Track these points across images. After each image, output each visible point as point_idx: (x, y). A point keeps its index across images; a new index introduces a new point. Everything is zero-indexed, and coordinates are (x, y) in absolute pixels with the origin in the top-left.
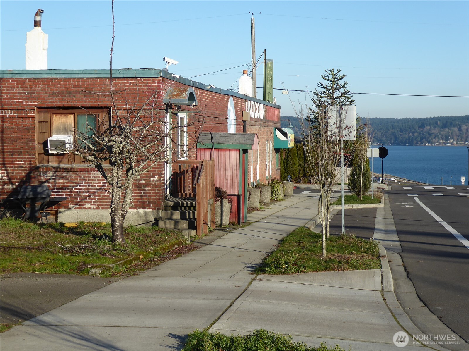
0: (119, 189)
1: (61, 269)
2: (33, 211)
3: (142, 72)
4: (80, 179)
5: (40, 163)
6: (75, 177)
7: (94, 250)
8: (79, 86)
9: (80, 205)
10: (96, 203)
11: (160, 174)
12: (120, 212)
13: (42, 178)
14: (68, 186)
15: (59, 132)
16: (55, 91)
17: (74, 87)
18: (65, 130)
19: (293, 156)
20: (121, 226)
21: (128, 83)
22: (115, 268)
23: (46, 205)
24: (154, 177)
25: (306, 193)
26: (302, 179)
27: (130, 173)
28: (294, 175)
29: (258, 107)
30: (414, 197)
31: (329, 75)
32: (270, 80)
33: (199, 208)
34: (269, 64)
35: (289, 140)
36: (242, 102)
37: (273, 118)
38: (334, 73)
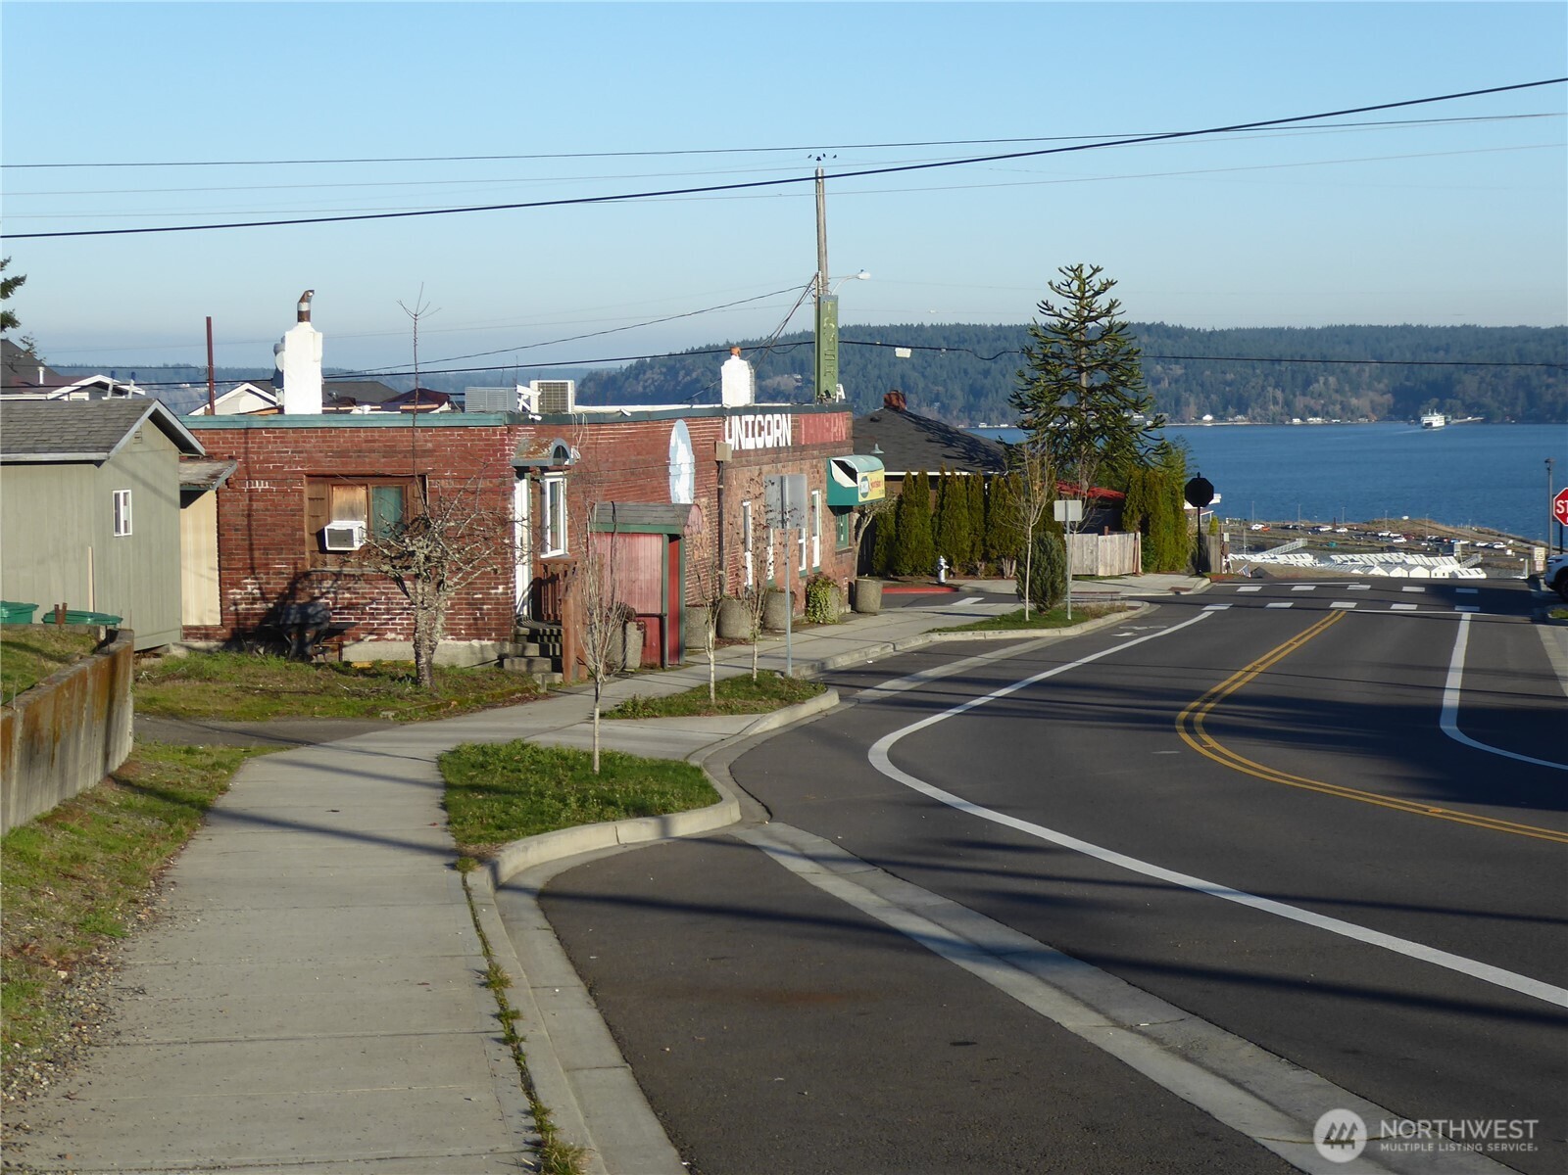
0: (425, 611)
1: (346, 712)
2: (302, 644)
3: (476, 417)
4: (377, 593)
5: (311, 566)
6: (370, 588)
7: (389, 693)
8: (374, 441)
9: (377, 634)
10: (403, 632)
11: (507, 583)
12: (427, 643)
13: (316, 591)
14: (358, 604)
15: (342, 516)
16: (335, 449)
17: (366, 441)
18: (353, 514)
19: (956, 504)
20: (429, 662)
21: (453, 435)
22: (412, 712)
23: (323, 635)
24: (497, 588)
25: (967, 603)
26: (982, 566)
27: (441, 589)
28: (958, 555)
29: (769, 422)
30: (1208, 612)
31: (1070, 280)
32: (829, 343)
33: (567, 638)
34: (828, 307)
35: (863, 486)
36: (714, 423)
37: (822, 437)
38: (1084, 276)
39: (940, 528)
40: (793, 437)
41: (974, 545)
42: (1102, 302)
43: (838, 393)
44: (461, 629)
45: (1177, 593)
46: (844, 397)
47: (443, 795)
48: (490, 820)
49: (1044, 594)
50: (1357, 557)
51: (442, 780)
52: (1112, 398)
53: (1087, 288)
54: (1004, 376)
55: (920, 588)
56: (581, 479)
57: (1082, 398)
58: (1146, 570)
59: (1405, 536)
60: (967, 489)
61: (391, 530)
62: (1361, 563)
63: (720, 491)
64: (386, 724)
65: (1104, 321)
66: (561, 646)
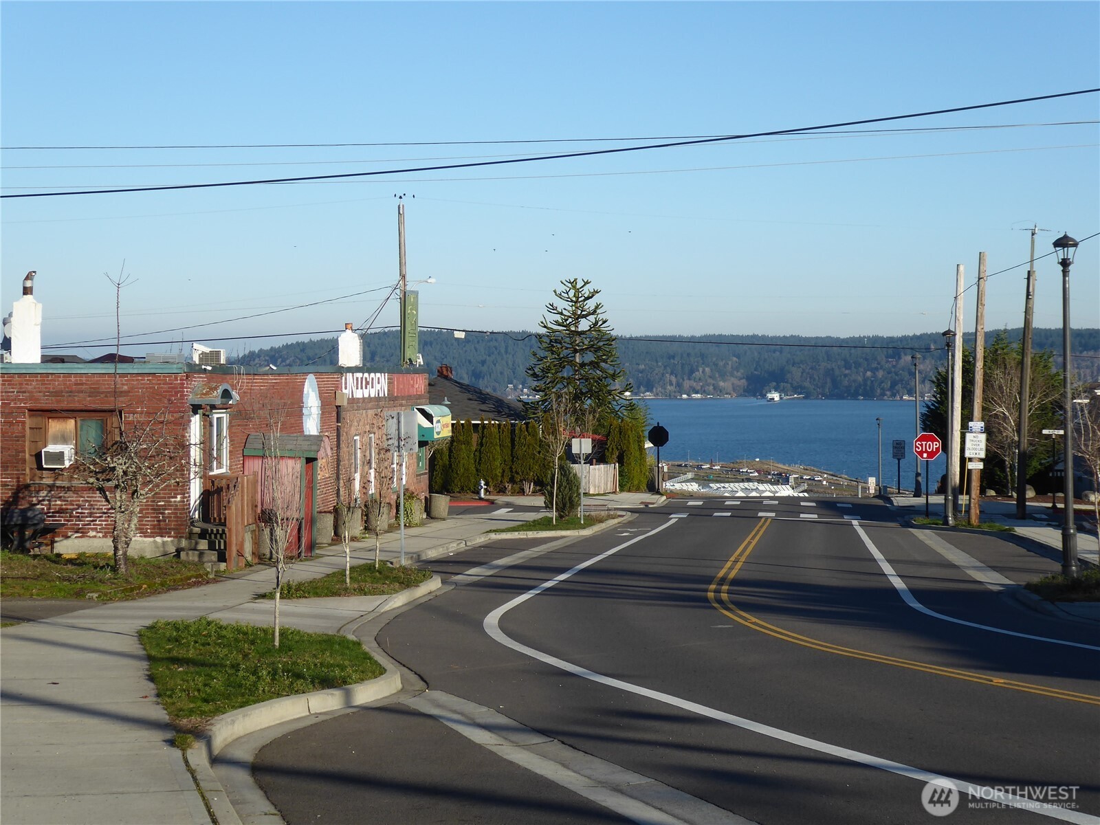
0: (122, 514)
1: (59, 594)
2: (22, 540)
3: (162, 367)
4: (82, 501)
5: (31, 480)
6: (76, 497)
7: (93, 578)
8: (82, 384)
9: (82, 533)
10: (103, 531)
11: (184, 494)
12: (124, 539)
13: (34, 499)
14: (67, 509)
15: (56, 442)
16: (51, 390)
17: (76, 384)
18: (64, 439)
19: (491, 443)
20: (125, 554)
21: (144, 380)
22: (112, 594)
23: (39, 533)
24: (176, 497)
25: (502, 512)
26: (509, 486)
27: (135, 496)
28: (492, 479)
29: (373, 379)
30: (674, 519)
31: (568, 289)
32: (412, 325)
33: (230, 535)
34: (410, 299)
35: (437, 427)
36: (334, 378)
37: (408, 391)
38: (578, 287)
39: (480, 459)
40: (389, 390)
41: (504, 471)
42: (591, 305)
43: (418, 361)
44: (147, 529)
45: (646, 506)
46: (422, 364)
47: (147, 667)
48: (196, 693)
49: (564, 505)
50: (727, 485)
51: (144, 652)
52: (598, 372)
53: (580, 295)
54: (495, 365)
55: (467, 501)
56: (240, 416)
57: (577, 371)
58: (622, 490)
59: (757, 471)
60: (499, 432)
61: (96, 451)
62: (729, 489)
63: (338, 429)
64: (91, 604)
65: (592, 318)
66: (225, 542)
